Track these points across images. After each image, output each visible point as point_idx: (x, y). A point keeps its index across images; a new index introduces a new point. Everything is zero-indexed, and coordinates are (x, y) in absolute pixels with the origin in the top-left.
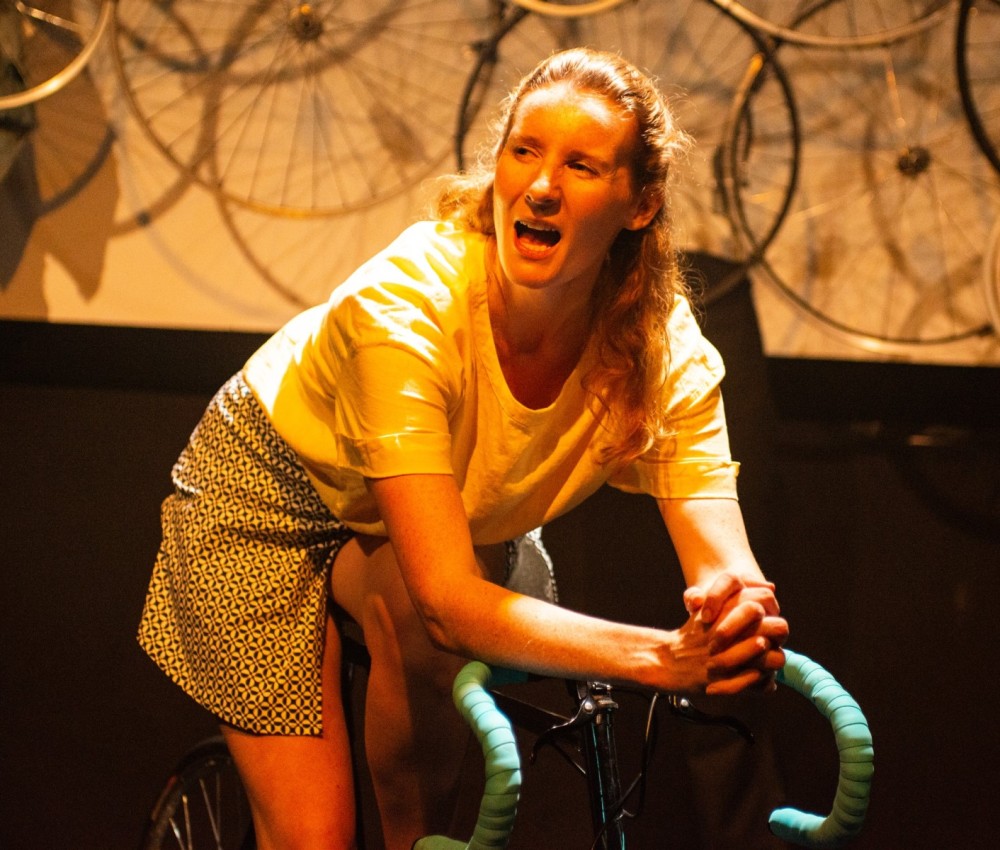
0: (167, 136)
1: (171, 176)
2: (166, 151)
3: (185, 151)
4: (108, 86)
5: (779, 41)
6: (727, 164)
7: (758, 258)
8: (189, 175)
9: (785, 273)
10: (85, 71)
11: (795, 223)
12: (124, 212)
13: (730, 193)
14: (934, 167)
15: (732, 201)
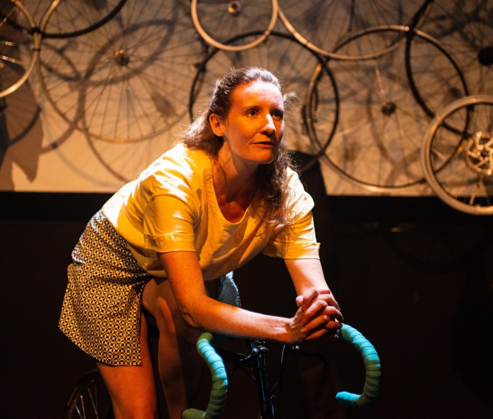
0: (63, 109)
1: (65, 127)
2: (63, 116)
3: (71, 115)
4: (37, 88)
5: (329, 58)
6: (308, 112)
7: (322, 153)
8: (73, 126)
9: (334, 159)
10: (27, 82)
11: (338, 137)
12: (45, 143)
13: (309, 125)
14: (398, 111)
15: (310, 128)
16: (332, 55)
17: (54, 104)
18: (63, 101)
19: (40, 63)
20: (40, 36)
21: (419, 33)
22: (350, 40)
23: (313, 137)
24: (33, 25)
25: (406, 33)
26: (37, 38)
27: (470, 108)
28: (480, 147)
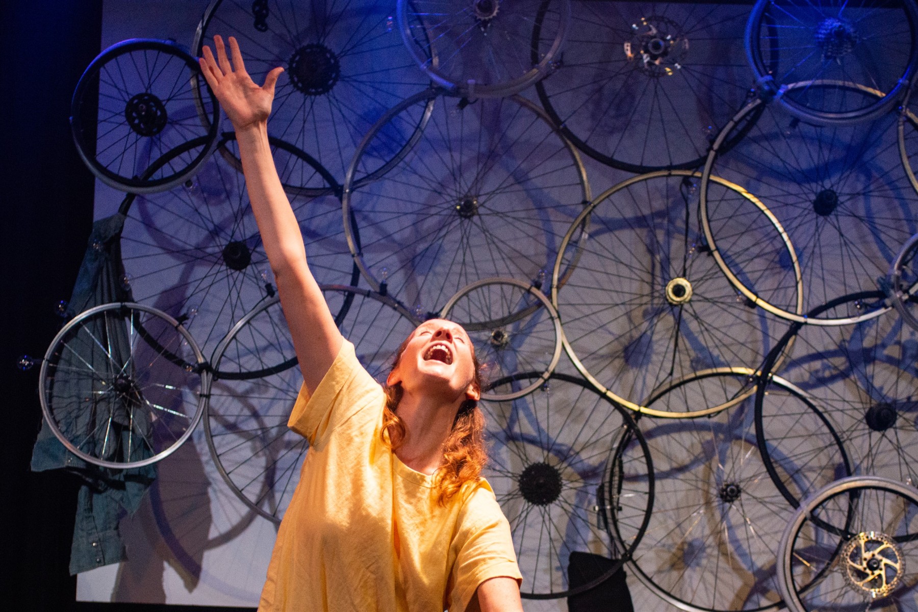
2: (239, 493)
7: (628, 556)
8: (255, 510)
14: (743, 496)
15: (610, 521)
16: (644, 410)
17: (226, 476)
18: (243, 469)
19: (209, 413)
20: (211, 376)
21: (776, 379)
22: (672, 388)
23: (614, 534)
24: (201, 360)
25: (756, 379)
26: (206, 378)
27: (854, 493)
28: (867, 555)
